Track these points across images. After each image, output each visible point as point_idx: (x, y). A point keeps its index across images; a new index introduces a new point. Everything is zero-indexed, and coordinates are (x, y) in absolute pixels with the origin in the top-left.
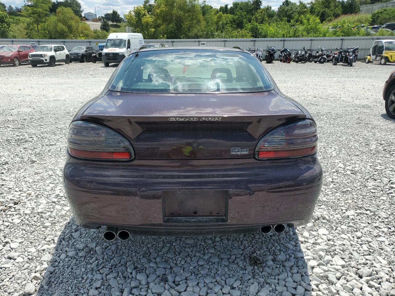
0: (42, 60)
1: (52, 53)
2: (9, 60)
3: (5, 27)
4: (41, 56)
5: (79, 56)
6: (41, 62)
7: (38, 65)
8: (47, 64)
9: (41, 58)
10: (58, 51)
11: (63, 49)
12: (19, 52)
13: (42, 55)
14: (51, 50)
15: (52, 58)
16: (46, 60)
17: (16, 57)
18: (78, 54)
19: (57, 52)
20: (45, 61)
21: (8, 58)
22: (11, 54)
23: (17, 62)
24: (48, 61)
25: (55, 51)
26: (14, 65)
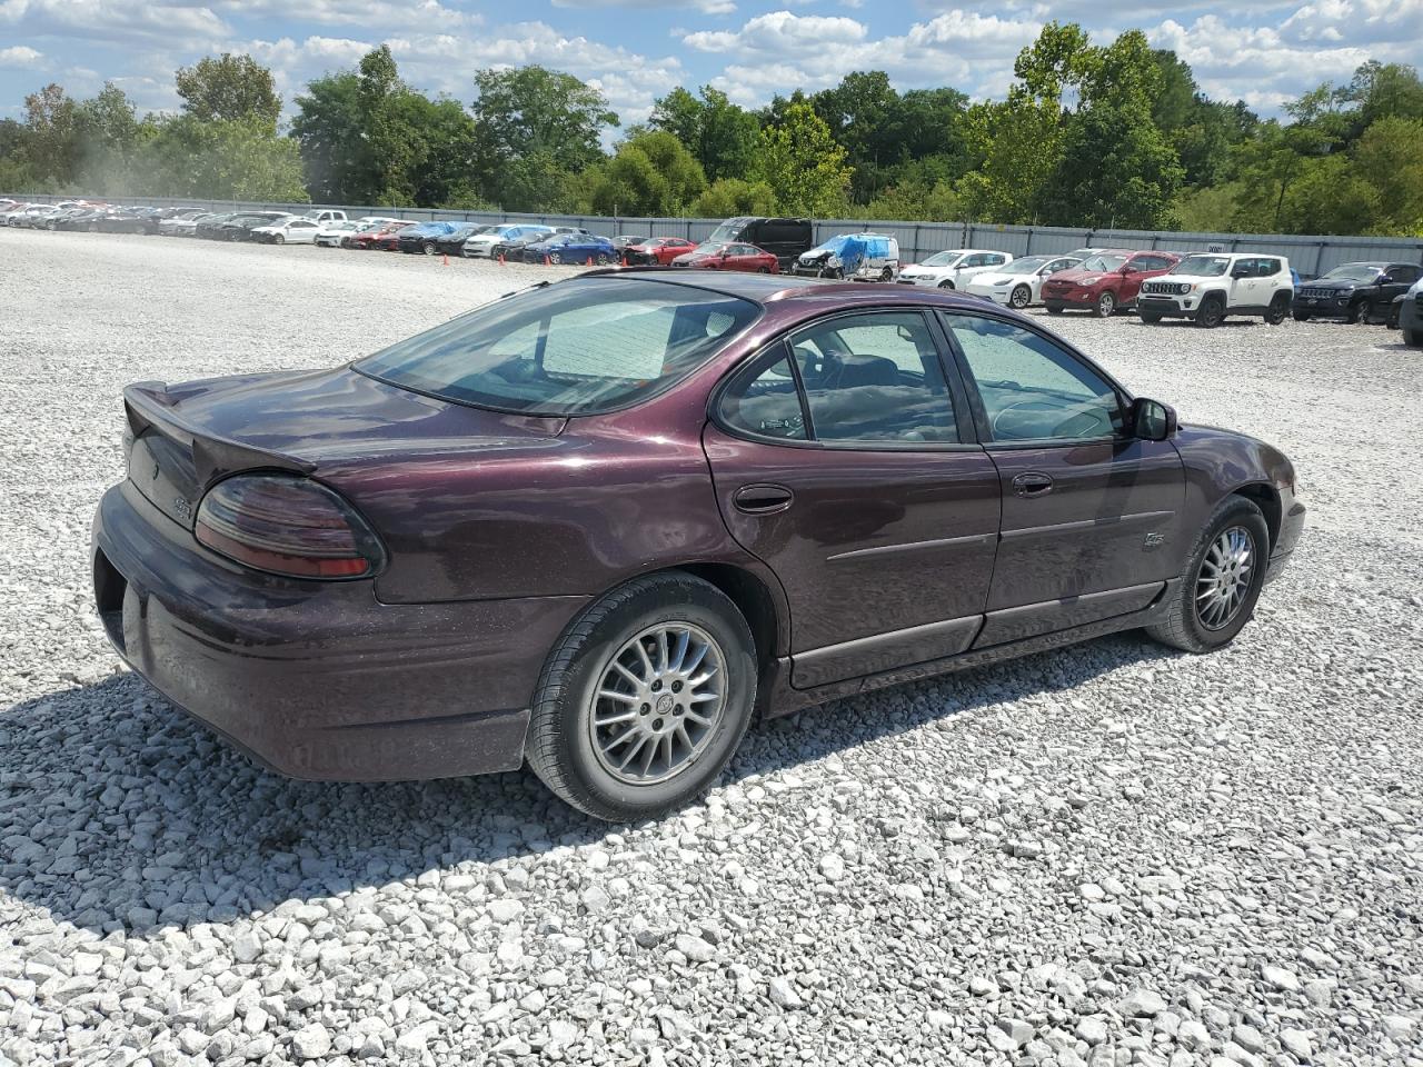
0: (1177, 304)
1: (1221, 282)
2: (1086, 296)
3: (1153, 195)
4: (1178, 289)
5: (1343, 299)
6: (1172, 309)
7: (1164, 319)
8: (1187, 319)
9: (1175, 298)
10: (1245, 275)
11: (1276, 267)
12: (1124, 273)
13: (1180, 285)
14: (1221, 270)
15: (1215, 299)
16: (1188, 304)
17: (1109, 289)
18: (1337, 290)
19: (1241, 280)
20: (1183, 308)
21: (1088, 289)
22: (1096, 279)
23: (1106, 305)
24: (1194, 307)
25: (1237, 275)
26: (1096, 314)
